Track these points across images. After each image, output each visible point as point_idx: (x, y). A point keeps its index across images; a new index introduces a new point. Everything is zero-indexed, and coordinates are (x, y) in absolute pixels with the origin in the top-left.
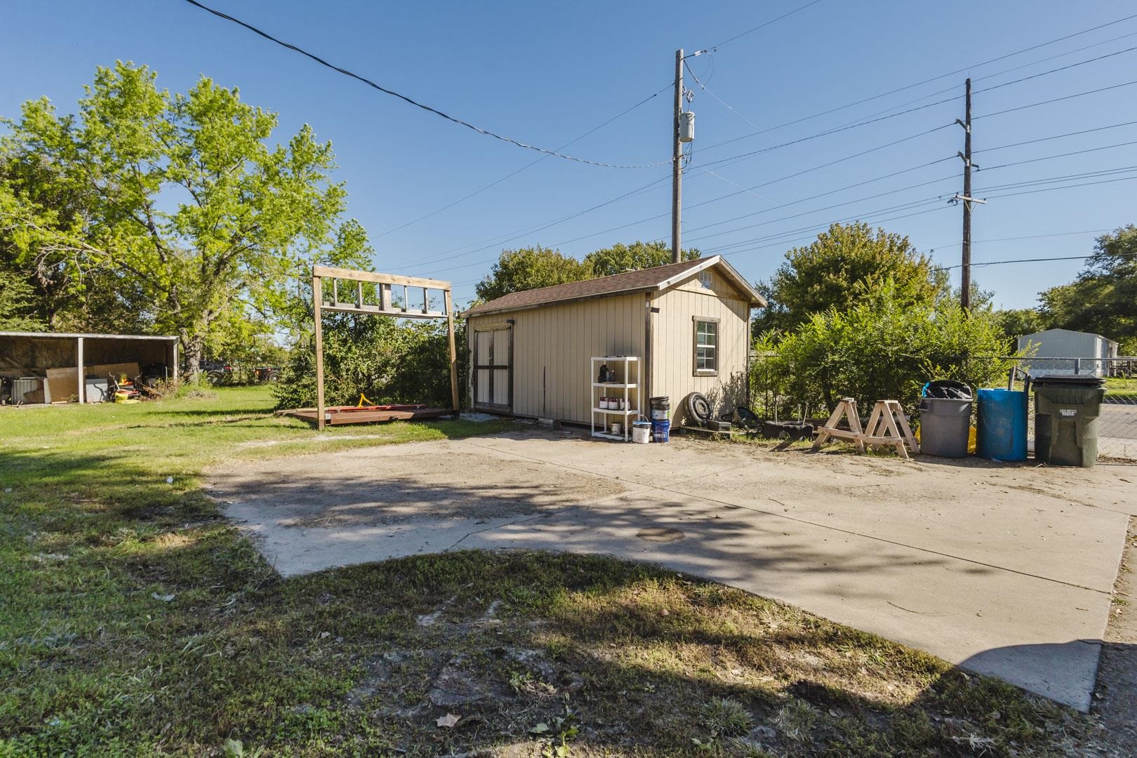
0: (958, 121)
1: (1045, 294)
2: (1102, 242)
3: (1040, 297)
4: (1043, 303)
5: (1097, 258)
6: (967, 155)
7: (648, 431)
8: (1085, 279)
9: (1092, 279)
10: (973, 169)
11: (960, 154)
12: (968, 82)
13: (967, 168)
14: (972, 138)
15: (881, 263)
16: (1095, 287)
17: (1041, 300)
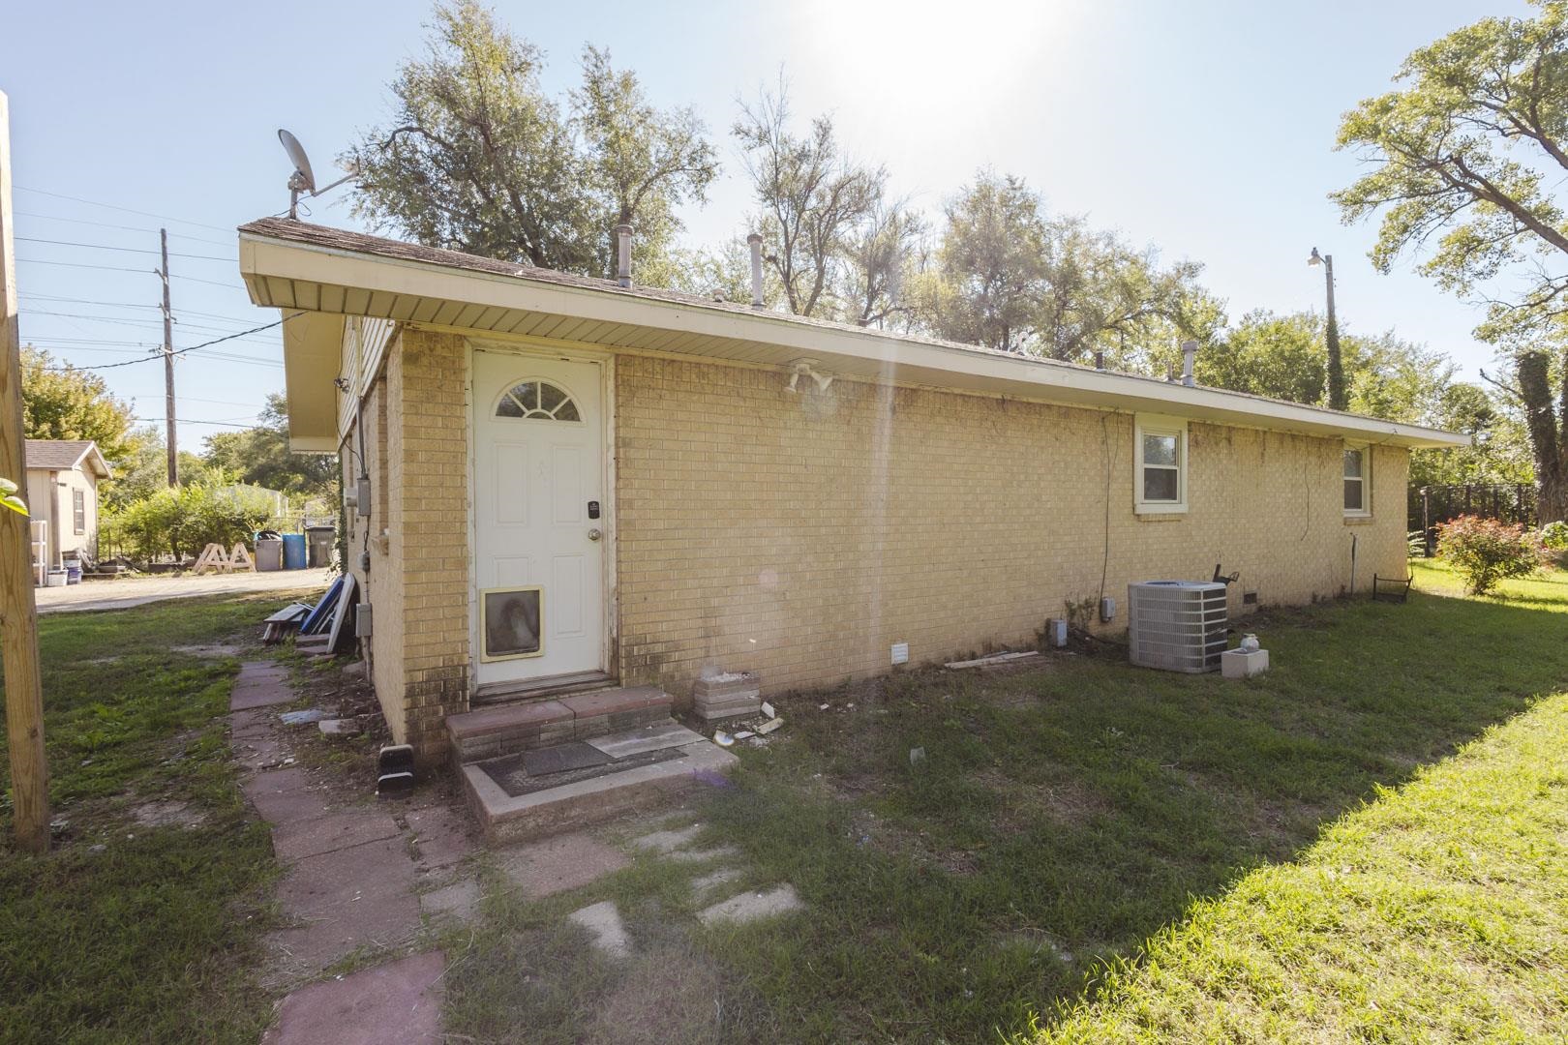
0: (157, 271)
1: (211, 439)
2: (272, 400)
3: (205, 442)
4: (209, 449)
5: (268, 415)
6: (166, 306)
7: (66, 576)
8: (259, 435)
9: (264, 434)
10: (172, 321)
11: (160, 306)
12: (163, 232)
13: (167, 321)
14: (170, 291)
15: (75, 405)
16: (269, 442)
17: (207, 446)
